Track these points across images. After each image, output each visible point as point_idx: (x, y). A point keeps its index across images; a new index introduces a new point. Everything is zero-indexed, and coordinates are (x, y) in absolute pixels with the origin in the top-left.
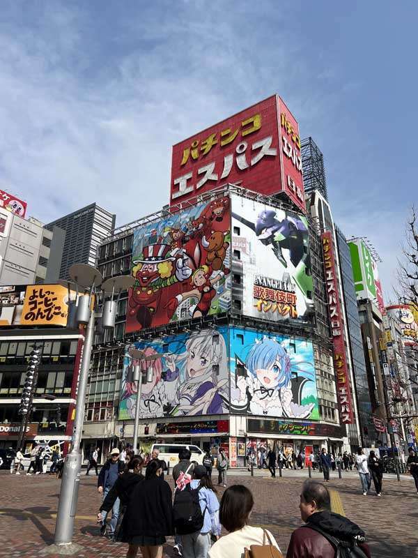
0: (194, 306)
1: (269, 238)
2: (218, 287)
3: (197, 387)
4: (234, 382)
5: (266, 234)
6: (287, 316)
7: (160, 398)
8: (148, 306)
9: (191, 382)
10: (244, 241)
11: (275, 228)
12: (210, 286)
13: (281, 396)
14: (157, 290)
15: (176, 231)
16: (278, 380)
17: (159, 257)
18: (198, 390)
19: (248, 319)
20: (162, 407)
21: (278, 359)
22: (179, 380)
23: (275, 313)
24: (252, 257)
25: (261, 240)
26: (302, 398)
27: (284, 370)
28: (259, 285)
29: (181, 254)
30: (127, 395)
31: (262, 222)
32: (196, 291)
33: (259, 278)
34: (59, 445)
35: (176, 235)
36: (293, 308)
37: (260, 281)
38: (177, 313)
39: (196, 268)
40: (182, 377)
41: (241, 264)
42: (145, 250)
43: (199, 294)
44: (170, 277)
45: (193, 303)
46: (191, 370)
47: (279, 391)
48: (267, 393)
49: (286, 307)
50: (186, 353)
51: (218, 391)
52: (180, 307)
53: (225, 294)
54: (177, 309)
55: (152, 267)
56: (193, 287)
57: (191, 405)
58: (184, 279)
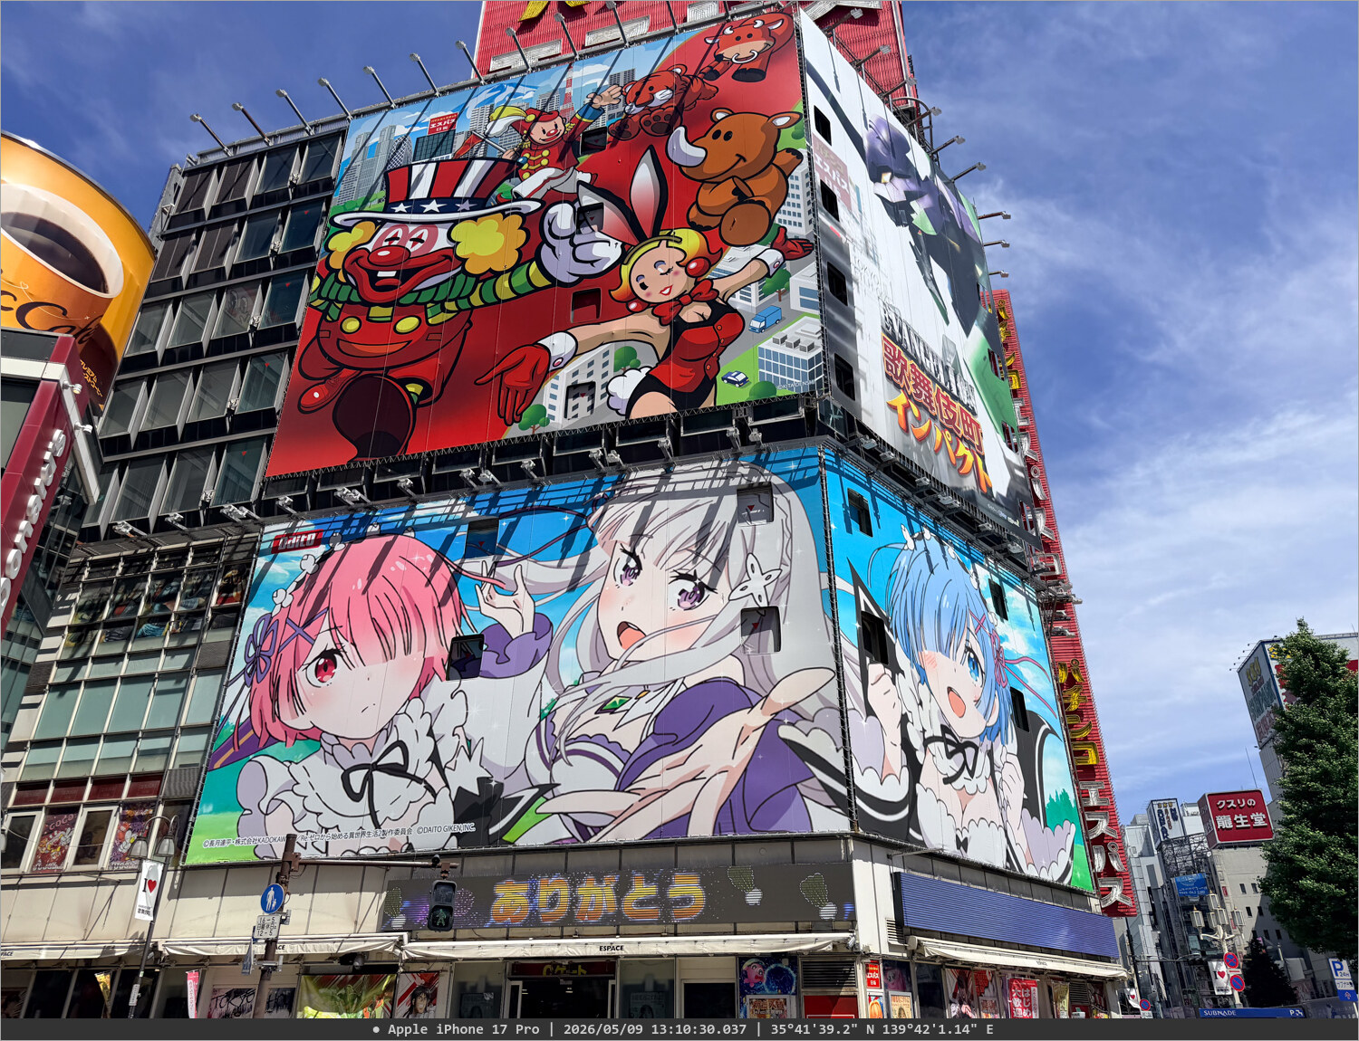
0: (635, 378)
2: (754, 303)
3: (652, 704)
4: (858, 685)
6: (971, 482)
7: (435, 758)
10: (842, 169)
12: (712, 303)
13: (998, 776)
16: (982, 708)
17: (460, 200)
18: (659, 718)
19: (875, 443)
21: (972, 628)
23: (942, 459)
24: (867, 236)
26: (1047, 801)
27: (990, 674)
28: (894, 338)
29: (569, 187)
30: (247, 743)
32: (646, 322)
33: (891, 317)
36: (979, 460)
37: (896, 330)
38: (546, 402)
39: (641, 238)
41: (842, 238)
43: (661, 333)
44: (512, 270)
47: (990, 754)
48: (960, 758)
49: (963, 449)
50: (595, 556)
51: (775, 721)
53: (791, 331)
54: (547, 389)
55: (425, 233)
56: (629, 304)
57: (620, 788)
58: (582, 277)
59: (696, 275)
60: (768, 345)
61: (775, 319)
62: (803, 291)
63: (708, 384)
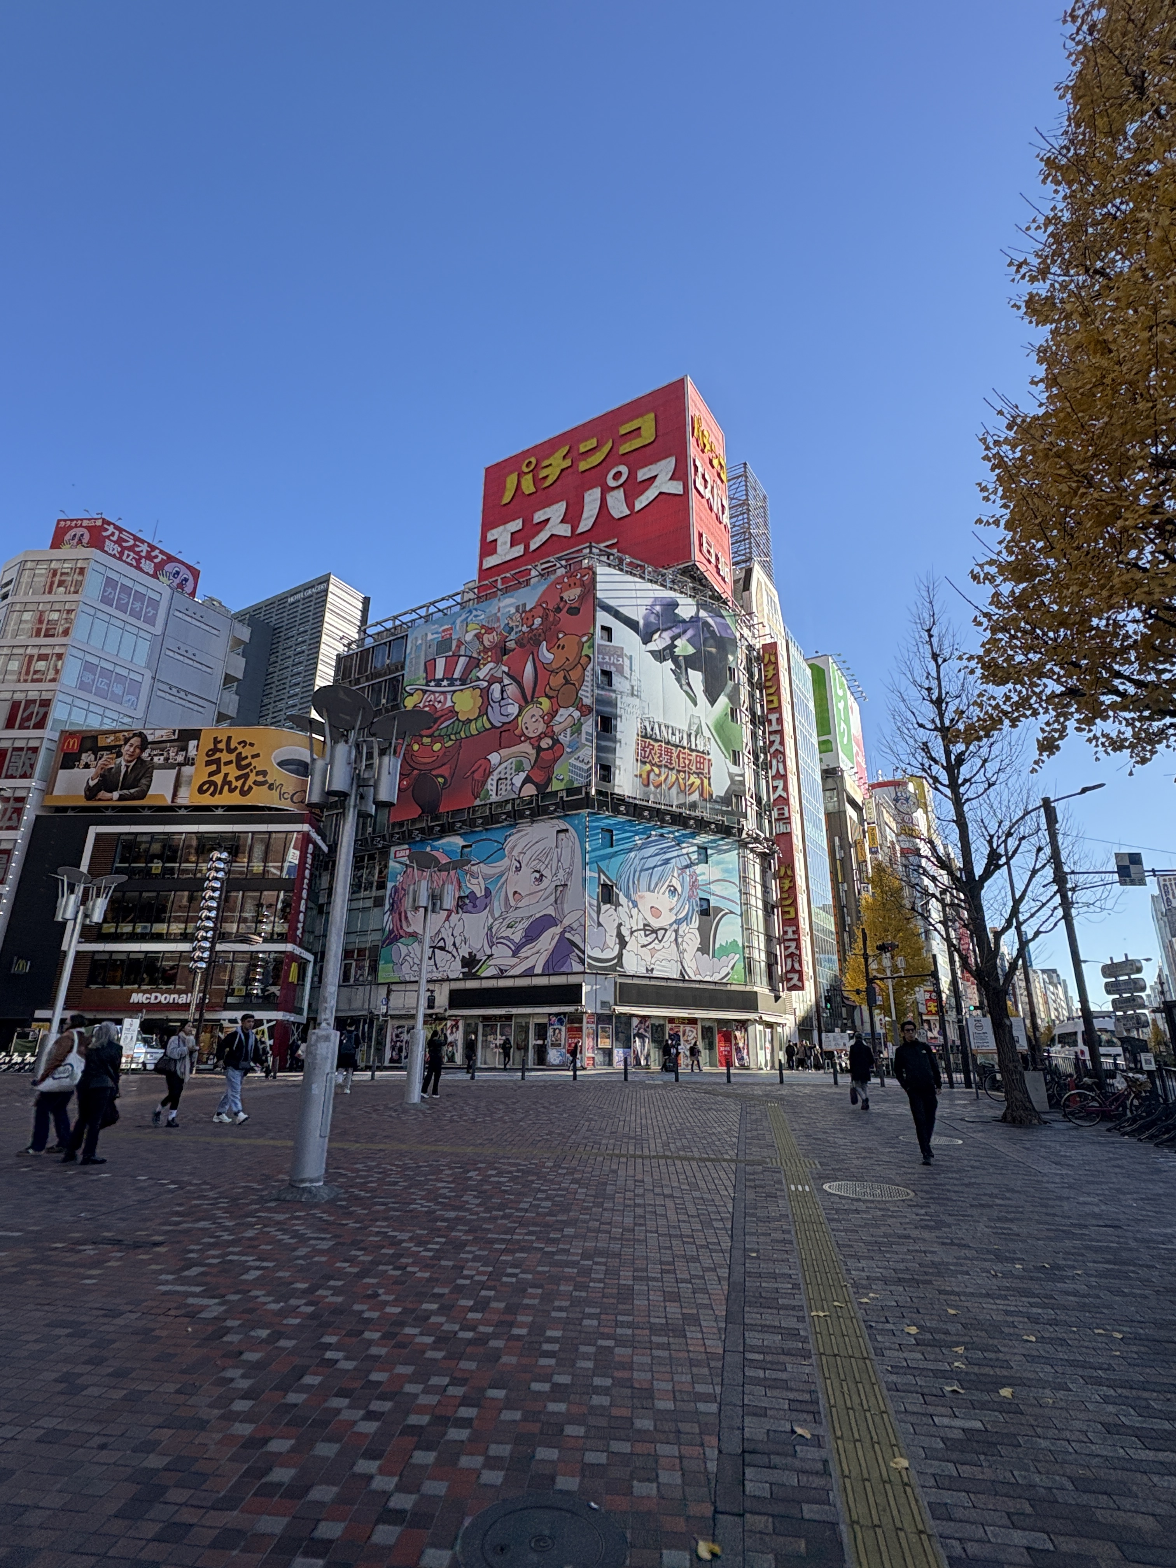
0: (523, 775)
1: (664, 649)
2: (568, 739)
3: (526, 924)
4: (595, 916)
5: (659, 642)
6: (695, 797)
7: (454, 944)
8: (434, 773)
9: (512, 915)
10: (619, 652)
11: (676, 631)
12: (552, 738)
13: (680, 940)
14: (450, 743)
15: (489, 630)
16: (675, 911)
17: (456, 680)
18: (527, 930)
19: (622, 800)
20: (458, 959)
21: (676, 874)
22: (492, 912)
23: (674, 790)
24: (634, 683)
25: (652, 652)
26: (717, 946)
27: (686, 895)
28: (645, 736)
29: (499, 674)
30: (393, 938)
31: (652, 619)
32: (526, 747)
33: (647, 724)
34: (265, 1027)
35: (489, 640)
36: (706, 781)
37: (649, 730)
38: (489, 787)
39: (527, 702)
40: (498, 906)
41: (614, 695)
42: (430, 666)
43: (533, 752)
44: (476, 719)
45: (519, 769)
46: (515, 893)
47: (676, 931)
48: (654, 935)
49: (693, 778)
50: (506, 862)
51: (564, 931)
52: (495, 776)
53: (581, 754)
54: (489, 781)
55: (442, 698)
56: (521, 738)
57: (513, 956)
58: (504, 724)
59: (547, 724)
60: (572, 761)
61: (576, 747)
62: (587, 733)
63: (550, 780)
